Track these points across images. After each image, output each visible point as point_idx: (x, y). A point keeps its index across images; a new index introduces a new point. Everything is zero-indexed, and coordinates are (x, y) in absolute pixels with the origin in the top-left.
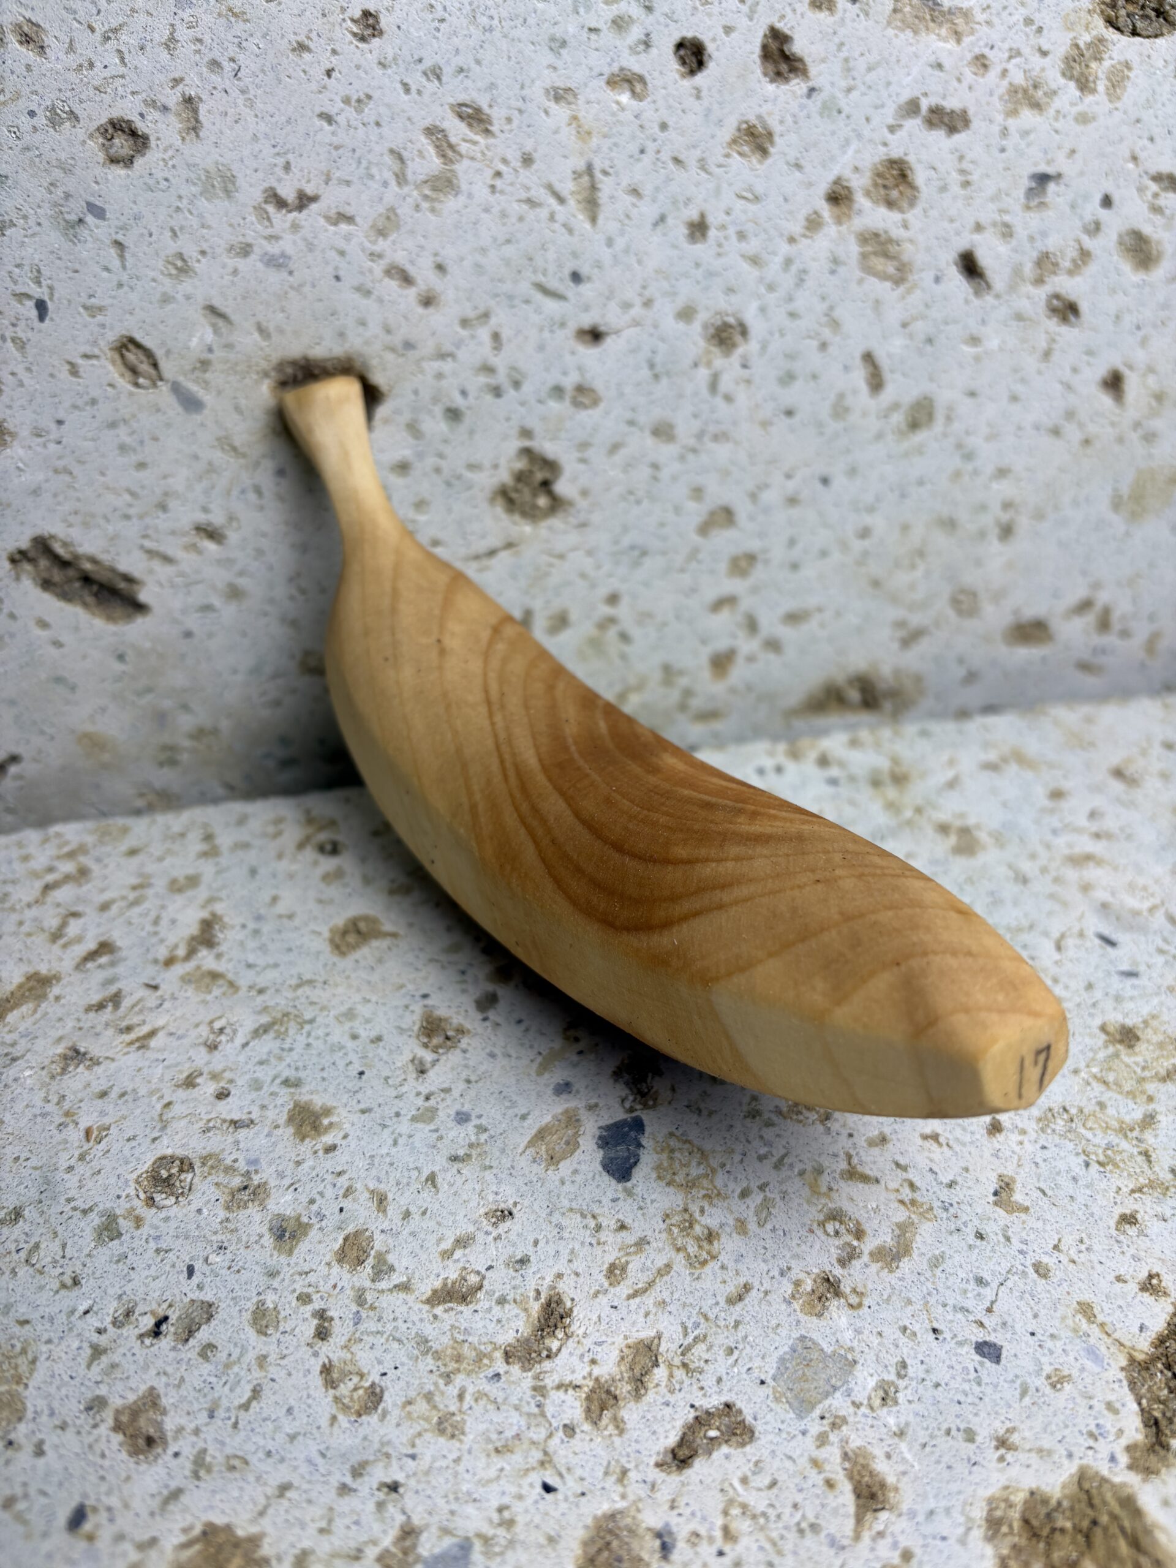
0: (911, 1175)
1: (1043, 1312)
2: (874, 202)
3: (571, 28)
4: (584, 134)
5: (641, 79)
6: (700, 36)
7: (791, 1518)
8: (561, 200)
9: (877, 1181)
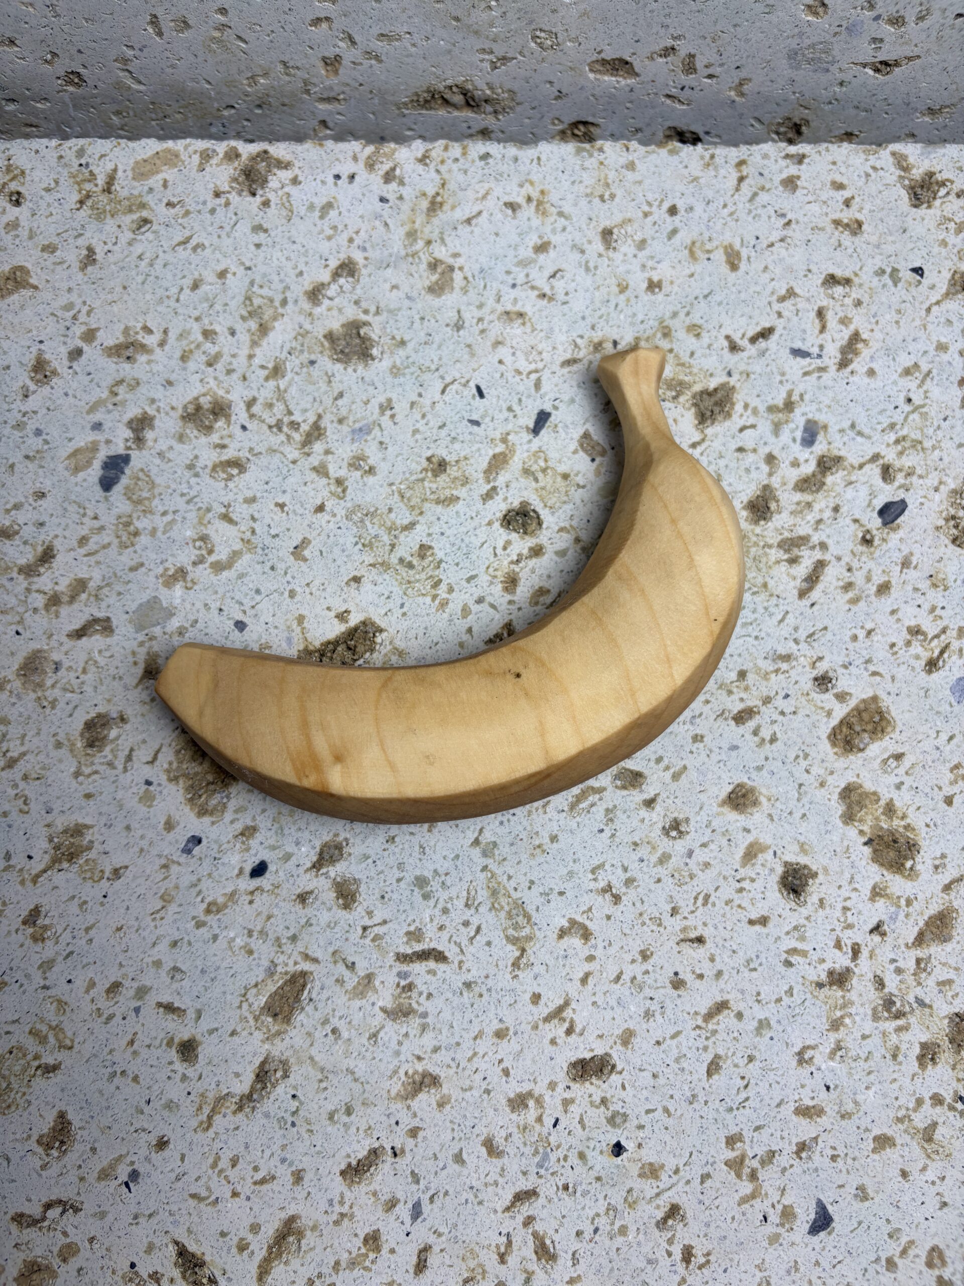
0: (257, 526)
1: (279, 614)
7: (112, 671)
9: (236, 524)
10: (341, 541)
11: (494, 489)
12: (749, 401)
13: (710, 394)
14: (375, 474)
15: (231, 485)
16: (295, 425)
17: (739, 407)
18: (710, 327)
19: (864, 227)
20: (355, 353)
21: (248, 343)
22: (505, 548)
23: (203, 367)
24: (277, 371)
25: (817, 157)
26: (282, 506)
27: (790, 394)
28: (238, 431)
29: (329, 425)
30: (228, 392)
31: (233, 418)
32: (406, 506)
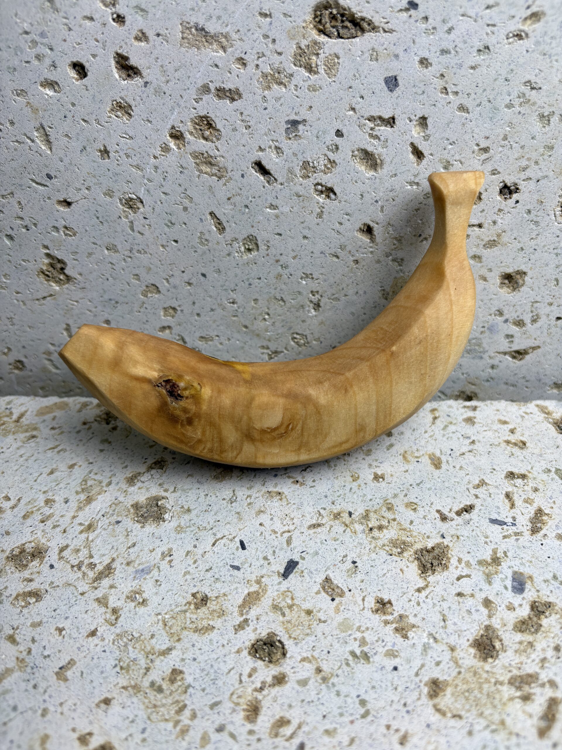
0: (34, 647)
2: (196, 138)
3: (16, 63)
4: (35, 111)
5: (56, 83)
6: (79, 60)
8: (33, 141)
10: (103, 663)
11: (246, 621)
12: (461, 556)
13: (428, 551)
14: (146, 605)
15: (25, 611)
16: (92, 566)
17: (454, 561)
18: (424, 504)
19: (527, 445)
20: (151, 516)
21: (75, 509)
22: (250, 676)
23: (37, 523)
24: (90, 527)
25: (485, 407)
26: (60, 630)
27: (495, 551)
28: (45, 569)
29: (119, 566)
30: (48, 541)
31: (47, 558)
32: (167, 633)
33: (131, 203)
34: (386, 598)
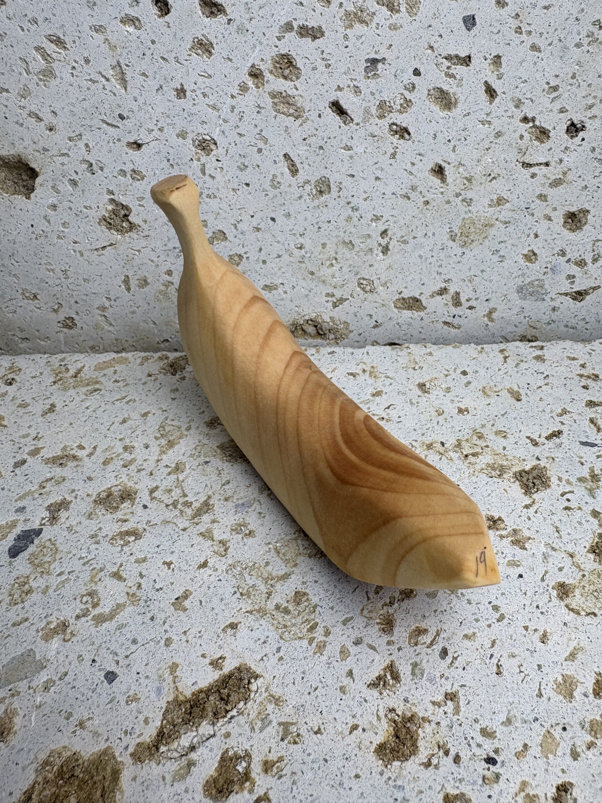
0: (143, 581)
2: (275, 76)
4: (113, 47)
8: (108, 80)
9: (124, 580)
10: (221, 591)
13: (527, 473)
14: (254, 536)
15: (126, 549)
16: (188, 504)
17: (554, 480)
18: (513, 432)
21: (157, 453)
22: (377, 592)
23: (119, 468)
24: (178, 469)
26: (168, 564)
27: (592, 469)
28: (138, 509)
29: (216, 502)
30: (136, 484)
31: (137, 500)
32: (282, 559)
33: (204, 145)
34: (496, 516)
